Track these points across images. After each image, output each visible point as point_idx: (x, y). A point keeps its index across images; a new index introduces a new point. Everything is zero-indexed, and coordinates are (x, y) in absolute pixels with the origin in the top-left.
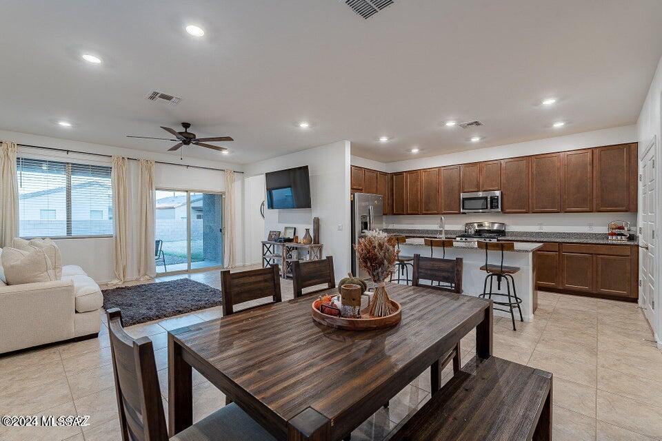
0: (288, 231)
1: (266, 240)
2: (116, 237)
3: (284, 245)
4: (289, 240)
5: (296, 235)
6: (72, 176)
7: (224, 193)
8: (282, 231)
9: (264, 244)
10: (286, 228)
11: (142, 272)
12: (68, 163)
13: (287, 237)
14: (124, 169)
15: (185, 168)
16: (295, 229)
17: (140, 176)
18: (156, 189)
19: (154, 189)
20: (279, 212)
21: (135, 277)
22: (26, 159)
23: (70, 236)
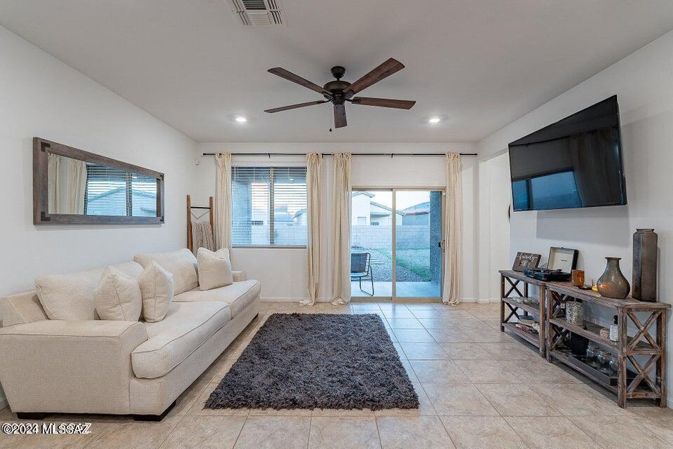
0: (559, 256)
1: (509, 267)
2: (309, 248)
3: (545, 287)
4: (560, 277)
5: (580, 268)
7: (444, 189)
8: (545, 254)
9: (504, 276)
10: (554, 249)
11: (336, 294)
13: (555, 268)
14: (319, 168)
15: (389, 157)
16: (576, 253)
17: (335, 172)
18: (353, 189)
19: (350, 189)
20: (539, 217)
21: (329, 299)
22: (239, 168)
23: (272, 245)
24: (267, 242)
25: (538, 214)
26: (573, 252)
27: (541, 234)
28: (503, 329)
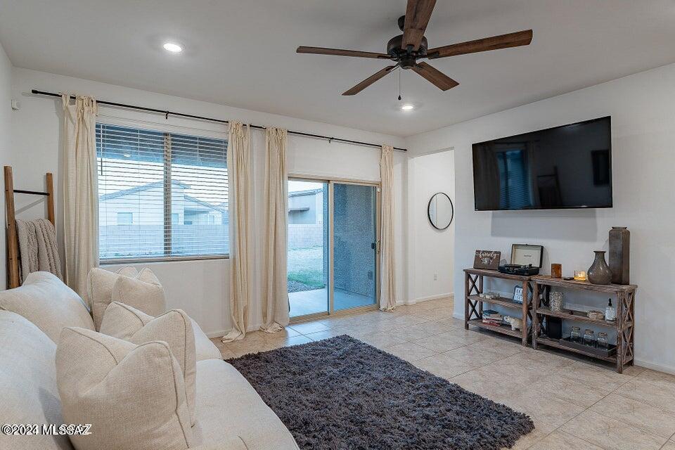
0: (521, 252)
1: (471, 266)
2: (234, 259)
6: (173, 165)
7: (379, 184)
8: (506, 251)
9: (468, 274)
10: (515, 246)
11: (269, 318)
12: (166, 134)
15: (328, 142)
16: (543, 248)
17: (267, 157)
18: (289, 178)
19: (286, 176)
20: (493, 216)
21: (258, 326)
22: (108, 127)
23: (169, 256)
24: (159, 250)
25: (493, 214)
26: (540, 248)
27: (495, 232)
28: (467, 327)
